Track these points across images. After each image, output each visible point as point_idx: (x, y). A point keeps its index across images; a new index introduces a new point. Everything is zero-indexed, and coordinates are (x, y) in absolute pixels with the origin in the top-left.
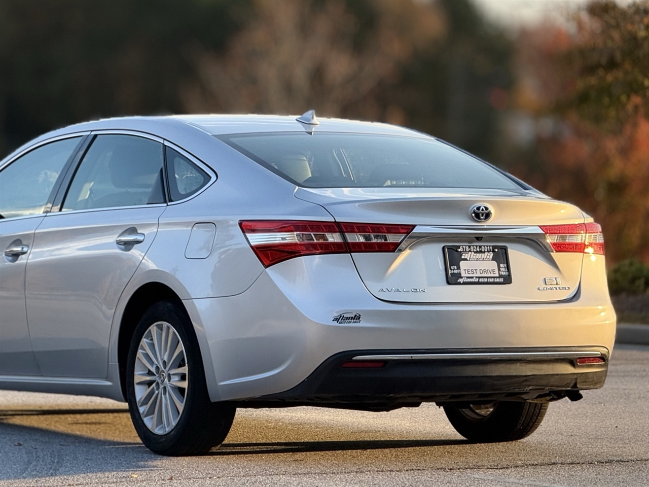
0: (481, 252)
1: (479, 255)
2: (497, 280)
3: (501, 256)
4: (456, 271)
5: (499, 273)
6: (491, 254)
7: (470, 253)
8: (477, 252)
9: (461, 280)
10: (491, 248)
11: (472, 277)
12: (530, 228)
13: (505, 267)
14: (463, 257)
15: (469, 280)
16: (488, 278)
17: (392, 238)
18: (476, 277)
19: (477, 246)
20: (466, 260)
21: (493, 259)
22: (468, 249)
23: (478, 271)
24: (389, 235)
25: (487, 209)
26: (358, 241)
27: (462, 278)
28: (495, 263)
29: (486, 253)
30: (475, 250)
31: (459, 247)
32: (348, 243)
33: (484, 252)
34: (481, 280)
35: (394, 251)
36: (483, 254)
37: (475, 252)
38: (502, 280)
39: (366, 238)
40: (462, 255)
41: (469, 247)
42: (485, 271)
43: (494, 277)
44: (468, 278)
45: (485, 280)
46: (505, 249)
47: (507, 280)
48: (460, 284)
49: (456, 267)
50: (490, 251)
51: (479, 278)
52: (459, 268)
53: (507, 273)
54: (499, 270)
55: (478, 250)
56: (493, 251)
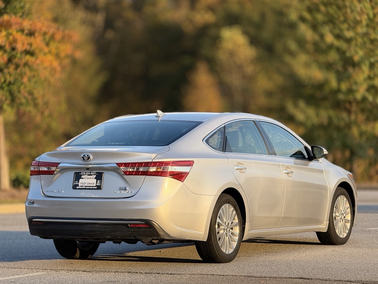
0: (90, 175)
1: (89, 176)
2: (94, 188)
3: (99, 177)
4: (77, 183)
5: (96, 184)
6: (95, 176)
7: (85, 175)
8: (89, 175)
9: (78, 187)
10: (95, 173)
11: (83, 186)
12: (112, 164)
13: (100, 182)
14: (82, 177)
15: (81, 187)
16: (90, 186)
17: (53, 169)
18: (85, 186)
19: (89, 172)
20: (83, 178)
21: (95, 178)
22: (85, 174)
23: (86, 184)
24: (52, 167)
25: (88, 156)
26: (43, 170)
27: (78, 186)
28: (96, 180)
29: (93, 175)
30: (88, 174)
31: (81, 173)
32: (39, 171)
33: (92, 175)
34: (87, 187)
35: (52, 174)
36: (91, 176)
37: (88, 175)
38: (96, 187)
39: (48, 168)
40: (81, 176)
41: (86, 173)
42: (90, 183)
43: (93, 186)
44: (81, 186)
45: (89, 187)
46: (102, 173)
47: (99, 188)
48: (77, 189)
49: (77, 182)
50: (95, 175)
51: (86, 186)
52: (78, 182)
53: (100, 185)
54: (96, 183)
55: (89, 174)
56: (96, 175)
